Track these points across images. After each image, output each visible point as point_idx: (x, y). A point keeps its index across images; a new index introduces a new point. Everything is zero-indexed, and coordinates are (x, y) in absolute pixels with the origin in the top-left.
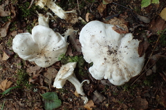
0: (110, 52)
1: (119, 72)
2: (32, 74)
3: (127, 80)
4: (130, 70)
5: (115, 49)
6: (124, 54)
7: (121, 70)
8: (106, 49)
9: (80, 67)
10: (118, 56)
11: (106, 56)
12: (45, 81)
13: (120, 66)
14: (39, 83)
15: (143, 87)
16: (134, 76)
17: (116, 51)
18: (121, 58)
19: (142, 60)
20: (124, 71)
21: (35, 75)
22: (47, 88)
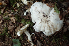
0: (44, 16)
1: (48, 28)
2: (10, 29)
3: (53, 33)
4: (55, 27)
5: (47, 14)
6: (52, 18)
7: (49, 27)
8: (42, 15)
9: (31, 27)
10: (48, 19)
11: (42, 18)
12: (15, 33)
13: (49, 24)
14: (12, 34)
15: (63, 40)
16: (57, 31)
17: (47, 16)
18: (50, 20)
19: (61, 22)
20: (51, 27)
21: (11, 30)
22: (15, 37)
